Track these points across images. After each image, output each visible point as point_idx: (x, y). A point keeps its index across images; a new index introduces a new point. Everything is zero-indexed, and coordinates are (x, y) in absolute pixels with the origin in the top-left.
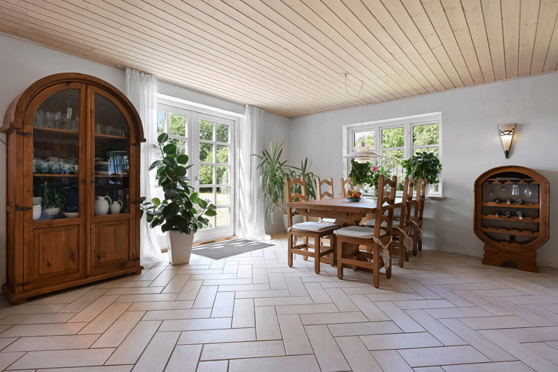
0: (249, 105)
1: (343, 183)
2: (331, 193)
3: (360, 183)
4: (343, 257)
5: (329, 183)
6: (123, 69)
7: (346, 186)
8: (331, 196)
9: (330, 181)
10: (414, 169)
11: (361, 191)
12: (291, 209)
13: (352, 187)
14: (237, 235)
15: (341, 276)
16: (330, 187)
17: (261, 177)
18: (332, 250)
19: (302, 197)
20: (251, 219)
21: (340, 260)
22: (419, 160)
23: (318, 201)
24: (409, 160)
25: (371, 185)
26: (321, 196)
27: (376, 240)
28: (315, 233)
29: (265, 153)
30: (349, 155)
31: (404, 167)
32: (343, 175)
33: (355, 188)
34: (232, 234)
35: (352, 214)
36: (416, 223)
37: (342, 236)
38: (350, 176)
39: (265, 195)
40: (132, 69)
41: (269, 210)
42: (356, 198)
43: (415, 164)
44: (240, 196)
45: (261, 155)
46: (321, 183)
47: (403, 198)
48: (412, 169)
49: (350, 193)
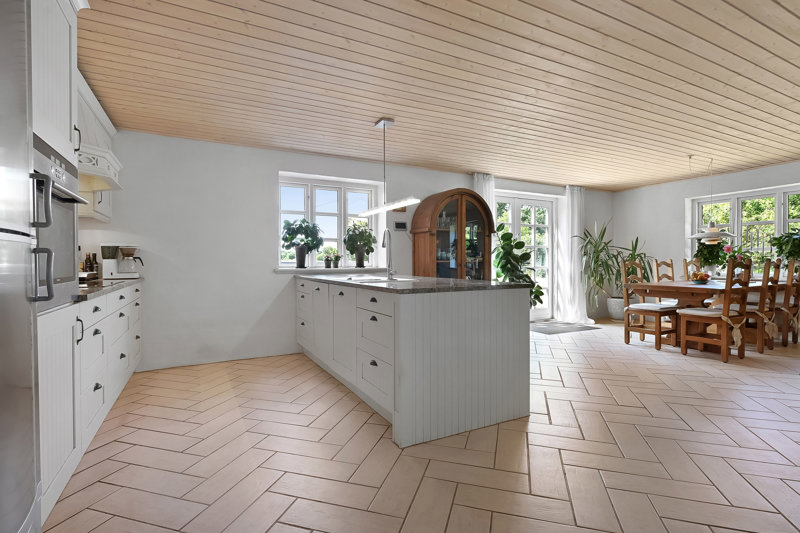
0: (570, 186)
1: (687, 265)
2: (670, 275)
3: (710, 264)
4: (687, 334)
5: (668, 265)
6: (471, 174)
7: (690, 268)
8: (671, 278)
9: (669, 262)
10: (787, 248)
11: (710, 273)
12: (627, 290)
13: (698, 270)
14: (555, 317)
15: (685, 354)
16: (670, 269)
17: (584, 259)
18: (675, 331)
19: (639, 279)
20: (572, 301)
21: (684, 338)
22: (795, 237)
23: (654, 281)
24: (781, 237)
25: (724, 267)
26: (659, 279)
27: (724, 318)
28: (656, 312)
29: (586, 234)
30: (694, 236)
31: (774, 245)
32: (685, 255)
33: (703, 271)
34: (549, 317)
35: (698, 294)
36: (786, 310)
37: (685, 315)
38: (696, 256)
39: (589, 278)
40: (478, 173)
41: (592, 294)
42: (703, 280)
43: (788, 242)
44: (559, 278)
45: (583, 236)
46: (658, 265)
47: (763, 281)
48: (784, 248)
49: (695, 275)
